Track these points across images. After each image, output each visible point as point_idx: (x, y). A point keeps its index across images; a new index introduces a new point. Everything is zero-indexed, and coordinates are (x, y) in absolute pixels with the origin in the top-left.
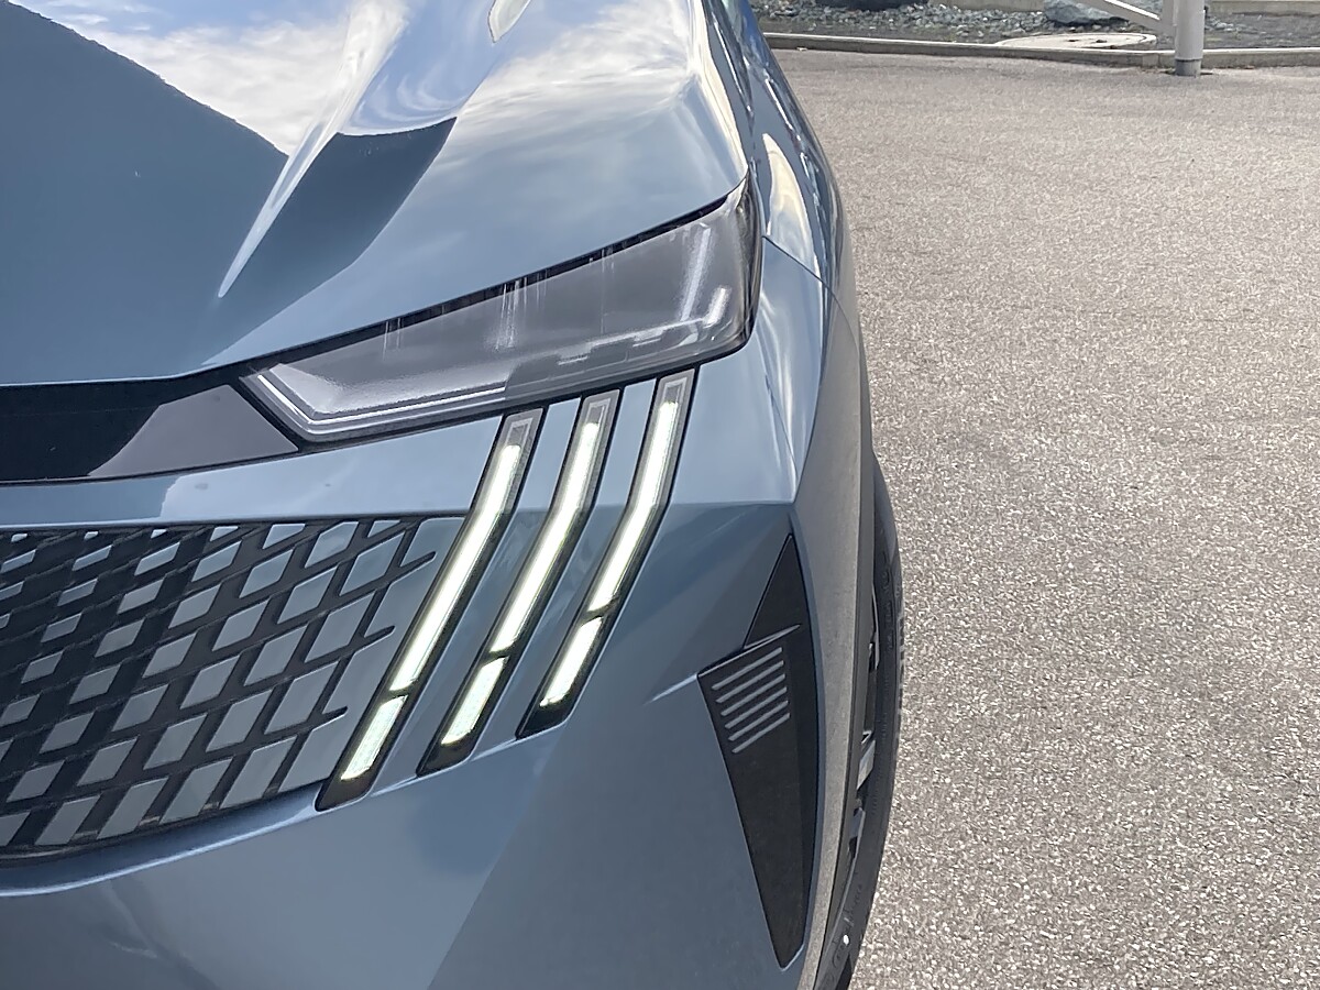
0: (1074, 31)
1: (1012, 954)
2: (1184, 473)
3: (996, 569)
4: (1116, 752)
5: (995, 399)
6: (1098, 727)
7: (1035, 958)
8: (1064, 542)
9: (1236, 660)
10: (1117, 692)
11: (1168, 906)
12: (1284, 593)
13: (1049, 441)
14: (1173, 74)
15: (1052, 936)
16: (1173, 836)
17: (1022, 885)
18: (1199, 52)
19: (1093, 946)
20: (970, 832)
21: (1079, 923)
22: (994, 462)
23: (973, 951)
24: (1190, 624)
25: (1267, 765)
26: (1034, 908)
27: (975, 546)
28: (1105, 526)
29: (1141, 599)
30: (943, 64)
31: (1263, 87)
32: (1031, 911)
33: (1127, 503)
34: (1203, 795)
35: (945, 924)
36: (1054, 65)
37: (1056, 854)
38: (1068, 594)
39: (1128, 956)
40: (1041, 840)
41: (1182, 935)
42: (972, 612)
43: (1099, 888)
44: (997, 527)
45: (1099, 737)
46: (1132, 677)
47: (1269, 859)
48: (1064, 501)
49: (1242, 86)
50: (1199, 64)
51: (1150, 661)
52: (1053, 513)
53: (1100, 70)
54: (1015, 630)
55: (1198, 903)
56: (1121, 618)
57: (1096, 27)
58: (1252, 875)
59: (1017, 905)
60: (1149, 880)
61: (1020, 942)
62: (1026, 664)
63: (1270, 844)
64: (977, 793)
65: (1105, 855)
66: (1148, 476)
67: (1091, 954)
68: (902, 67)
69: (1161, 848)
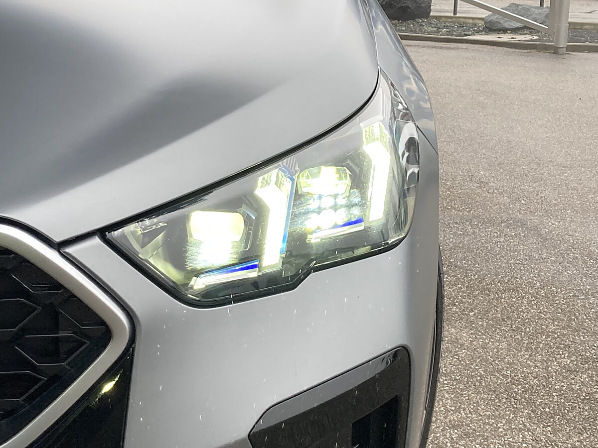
0: (499, 33)
5: (523, 202)
8: (580, 275)
13: (557, 223)
14: (553, 53)
20: (583, 429)
22: (532, 233)
27: (536, 276)
30: (442, 46)
38: (591, 301)
50: (565, 49)
68: (423, 47)
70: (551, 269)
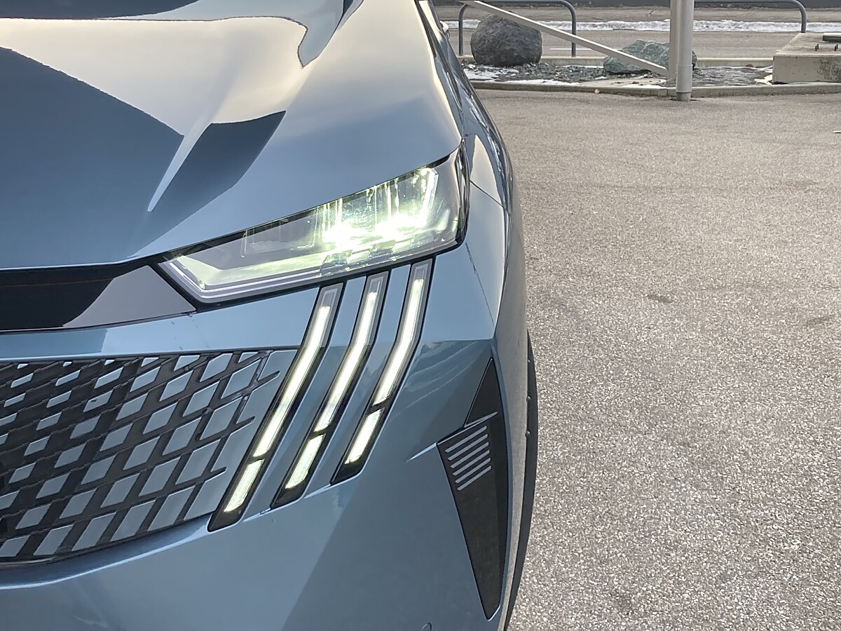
0: (620, 77)
1: (573, 594)
2: (676, 320)
3: (569, 375)
4: (635, 477)
5: (571, 279)
6: (625, 463)
7: (585, 596)
8: (608, 359)
9: (703, 425)
10: (636, 443)
11: (663, 565)
12: (732, 386)
13: (601, 302)
14: (675, 100)
15: (596, 584)
16: (667, 525)
17: (579, 554)
18: (689, 88)
19: (619, 588)
20: (550, 524)
21: (612, 575)
22: (569, 314)
23: (550, 592)
24: (679, 404)
25: (721, 484)
26: (586, 567)
27: (557, 362)
28: (631, 350)
29: (651, 390)
30: (546, 96)
31: (725, 107)
32: (584, 569)
33: (644, 336)
34: (684, 501)
35: (534, 578)
36: (608, 96)
37: (599, 536)
38: (609, 388)
39: (639, 594)
40: (590, 528)
41: (671, 582)
42: (554, 399)
43: (624, 555)
44: (570, 351)
45: (625, 469)
46: (645, 434)
47: (722, 537)
48: (608, 336)
49: (713, 107)
50: (690, 95)
51: (656, 425)
52: (602, 343)
53: (634, 98)
54: (579, 409)
55: (680, 562)
56: (640, 401)
57: (633, 75)
58: (712, 547)
59: (576, 566)
60: (652, 549)
61: (578, 587)
62: (584, 428)
63: (722, 528)
64: (554, 502)
65: (627, 536)
66: (656, 322)
67: (618, 593)
68: (523, 98)
69: (659, 532)
70: (575, 354)
